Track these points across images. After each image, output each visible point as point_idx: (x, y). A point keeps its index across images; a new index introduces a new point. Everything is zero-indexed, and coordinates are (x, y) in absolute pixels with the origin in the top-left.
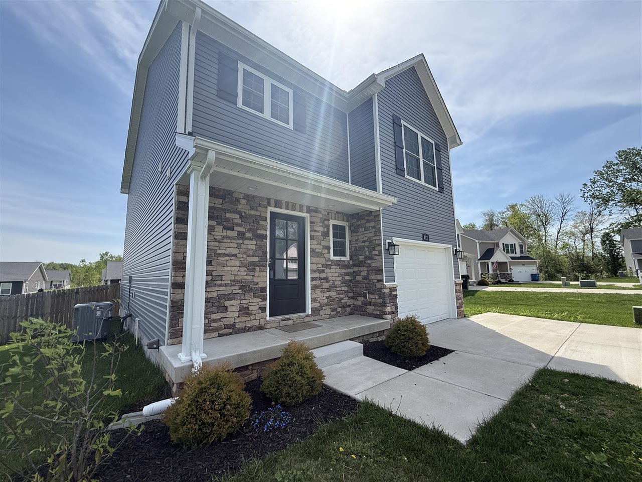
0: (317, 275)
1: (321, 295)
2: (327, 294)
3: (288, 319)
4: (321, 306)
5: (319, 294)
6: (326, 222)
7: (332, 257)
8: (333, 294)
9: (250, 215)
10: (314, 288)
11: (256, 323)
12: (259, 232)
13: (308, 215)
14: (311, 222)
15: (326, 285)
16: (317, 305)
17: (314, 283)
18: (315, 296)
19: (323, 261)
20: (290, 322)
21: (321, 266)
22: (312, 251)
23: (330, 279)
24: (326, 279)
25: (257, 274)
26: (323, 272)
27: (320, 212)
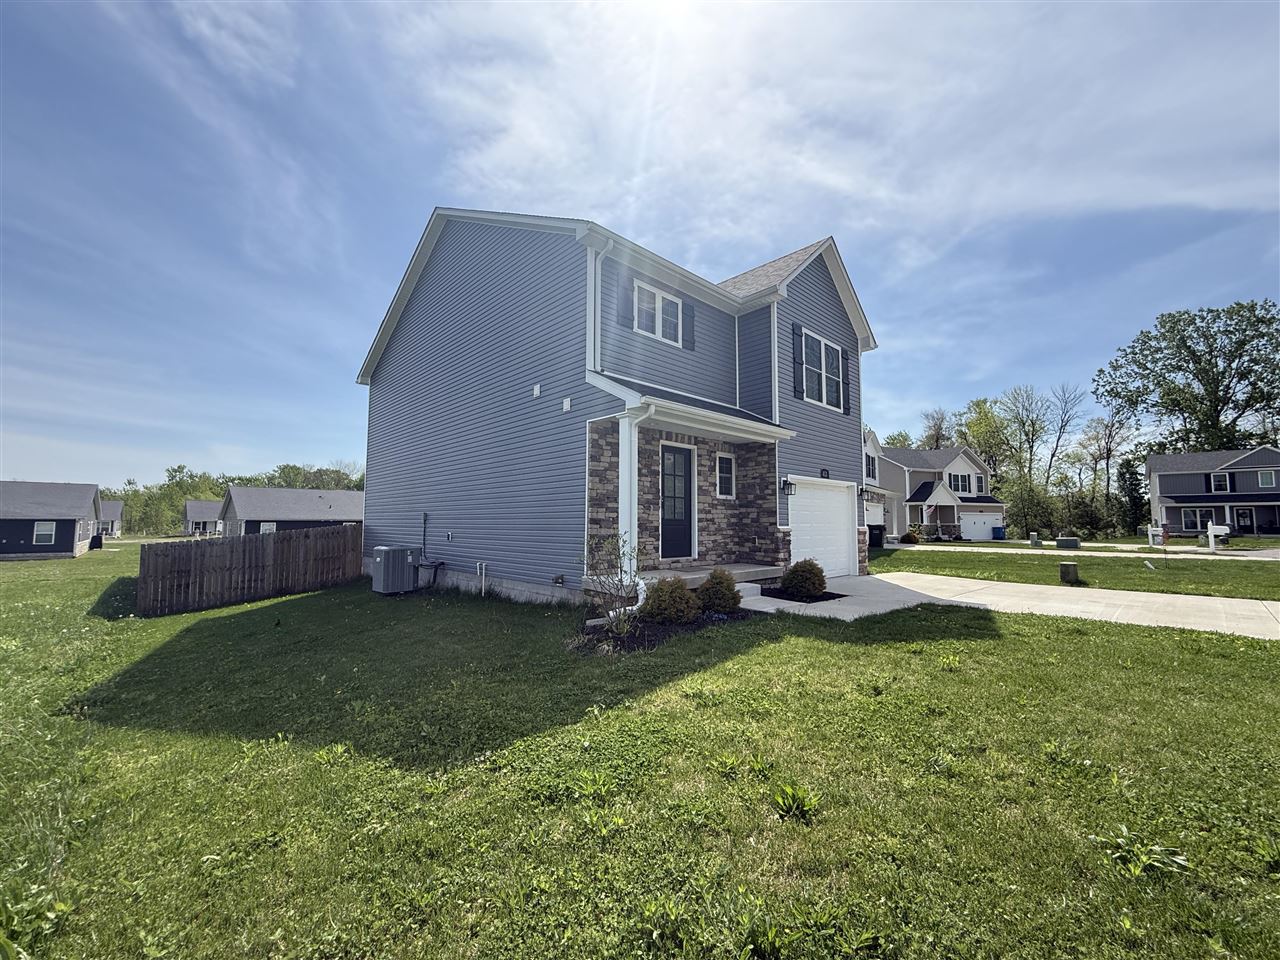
0: (703, 516)
1: (707, 538)
2: (713, 538)
3: (678, 562)
4: (708, 550)
5: (705, 538)
6: (713, 455)
7: (719, 496)
8: (719, 538)
9: (646, 450)
10: (701, 530)
11: (651, 562)
12: (653, 468)
13: (696, 447)
14: (699, 456)
15: (712, 528)
16: (704, 549)
17: (701, 524)
18: (702, 538)
19: (709, 500)
20: (679, 565)
21: (706, 505)
22: (700, 488)
23: (716, 520)
24: (712, 520)
25: (652, 512)
26: (709, 512)
27: (707, 443)
